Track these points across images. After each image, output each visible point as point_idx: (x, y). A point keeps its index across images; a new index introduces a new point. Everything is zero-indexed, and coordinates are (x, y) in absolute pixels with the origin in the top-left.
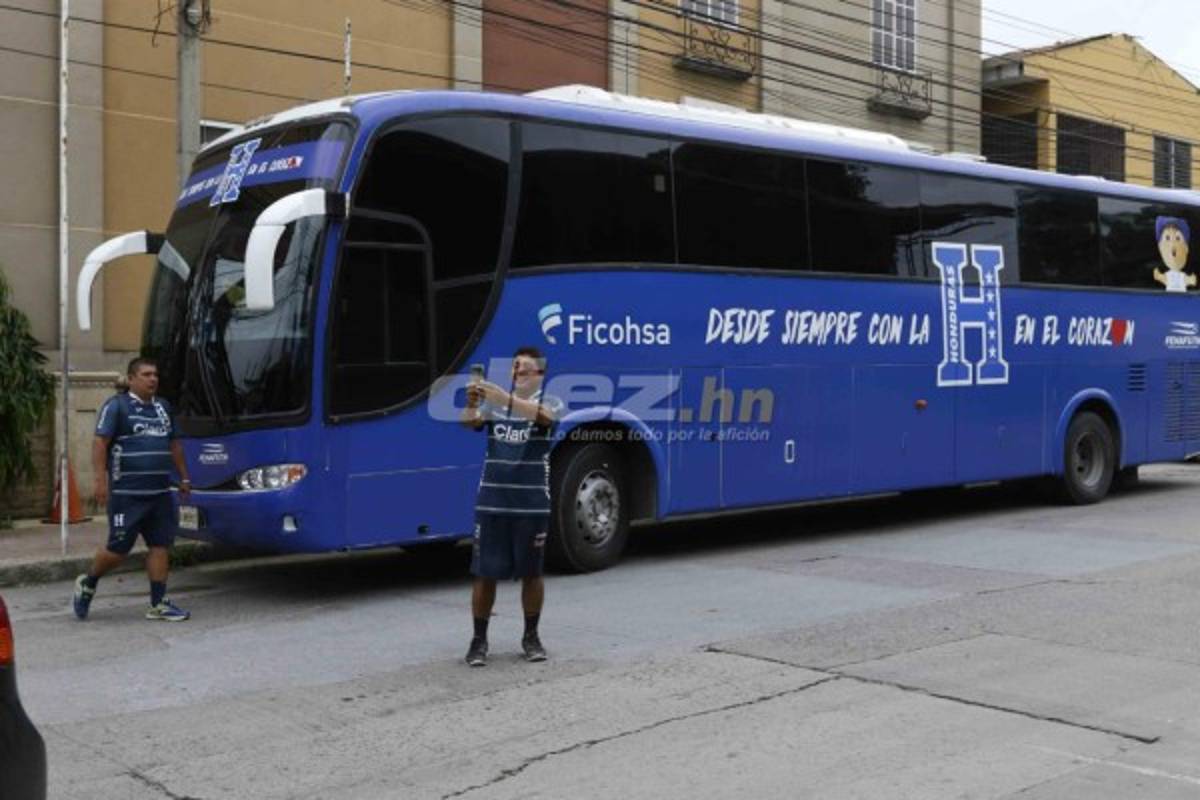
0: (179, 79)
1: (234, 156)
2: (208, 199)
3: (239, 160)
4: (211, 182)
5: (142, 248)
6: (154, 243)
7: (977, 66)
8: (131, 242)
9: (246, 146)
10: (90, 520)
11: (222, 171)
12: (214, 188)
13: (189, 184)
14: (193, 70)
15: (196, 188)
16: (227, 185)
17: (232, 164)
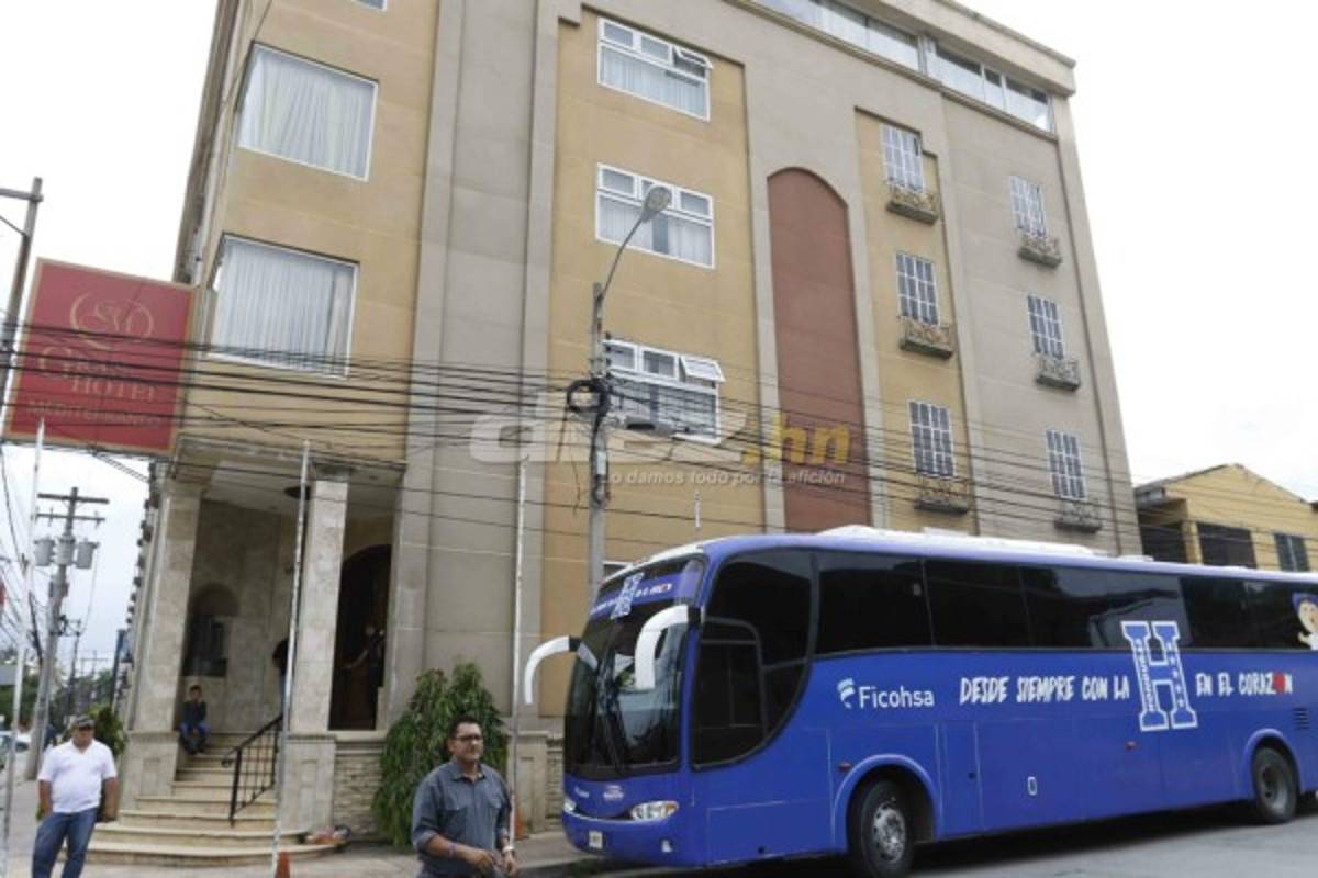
0: (590, 536)
1: (626, 585)
2: (609, 614)
3: (629, 587)
4: (611, 603)
5: (566, 647)
6: (574, 644)
7: (1131, 494)
8: (560, 644)
9: (634, 578)
10: (527, 837)
11: (618, 595)
12: (613, 606)
13: (598, 603)
14: (599, 530)
15: (602, 606)
16: (621, 604)
17: (625, 590)
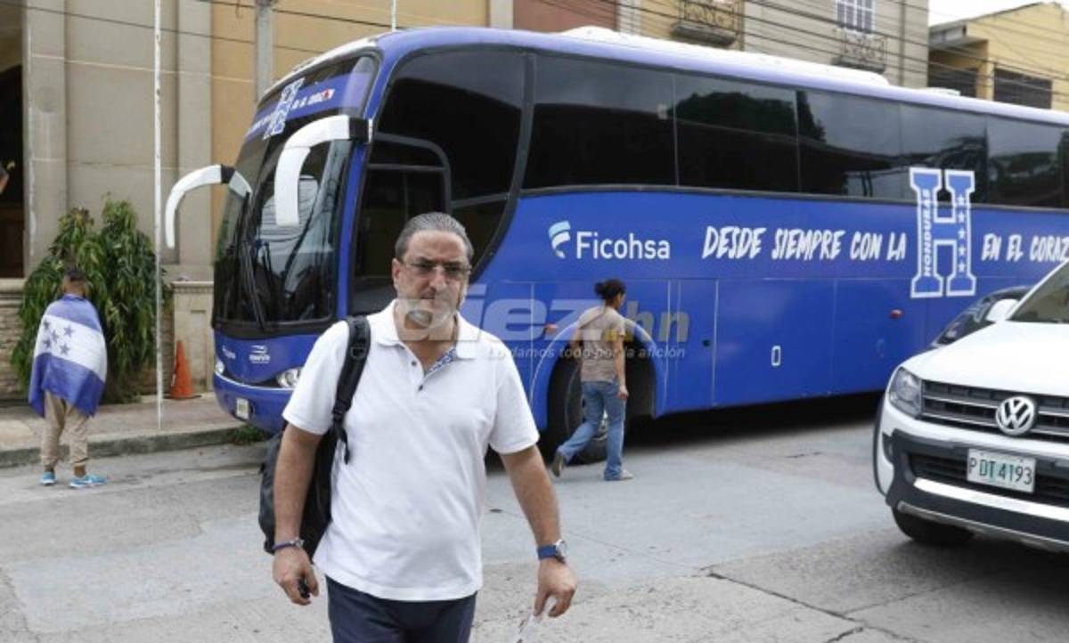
0: (255, 43)
1: (284, 95)
2: (262, 135)
3: (286, 99)
4: (266, 120)
5: (217, 178)
6: (227, 175)
7: (926, 32)
8: (212, 174)
9: (292, 86)
10: (200, 396)
11: (273, 110)
12: (268, 124)
13: (255, 121)
14: (267, 36)
15: (257, 126)
16: (275, 121)
17: (282, 102)
